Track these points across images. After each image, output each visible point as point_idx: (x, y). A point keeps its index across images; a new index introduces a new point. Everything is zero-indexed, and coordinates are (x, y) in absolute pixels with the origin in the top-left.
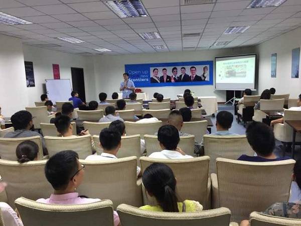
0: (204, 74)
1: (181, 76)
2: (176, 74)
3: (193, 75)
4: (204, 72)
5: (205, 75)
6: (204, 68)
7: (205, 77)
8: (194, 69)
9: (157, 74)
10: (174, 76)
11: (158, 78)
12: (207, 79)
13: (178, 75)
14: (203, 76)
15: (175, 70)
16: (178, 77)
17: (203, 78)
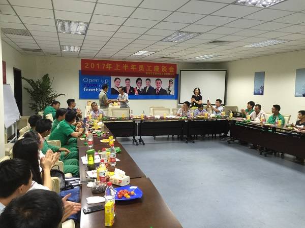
1: (146, 88)
3: (158, 88)
4: (170, 85)
6: (170, 81)
7: (170, 91)
9: (119, 85)
10: (138, 88)
12: (172, 93)
16: (142, 90)
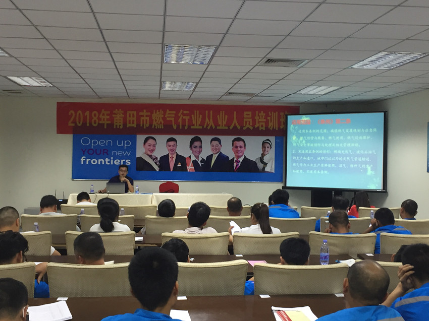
0: (263, 155)
1: (210, 157)
2: (200, 152)
3: (239, 157)
4: (264, 151)
5: (266, 159)
6: (264, 143)
7: (266, 164)
8: (241, 143)
9: (153, 151)
10: (193, 158)
11: (155, 159)
12: (270, 168)
13: (204, 155)
14: (261, 160)
15: (197, 144)
16: (203, 161)
17: (260, 166)
